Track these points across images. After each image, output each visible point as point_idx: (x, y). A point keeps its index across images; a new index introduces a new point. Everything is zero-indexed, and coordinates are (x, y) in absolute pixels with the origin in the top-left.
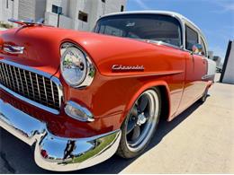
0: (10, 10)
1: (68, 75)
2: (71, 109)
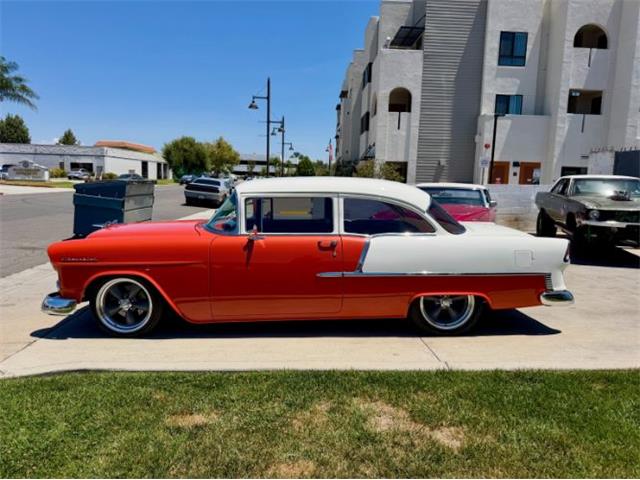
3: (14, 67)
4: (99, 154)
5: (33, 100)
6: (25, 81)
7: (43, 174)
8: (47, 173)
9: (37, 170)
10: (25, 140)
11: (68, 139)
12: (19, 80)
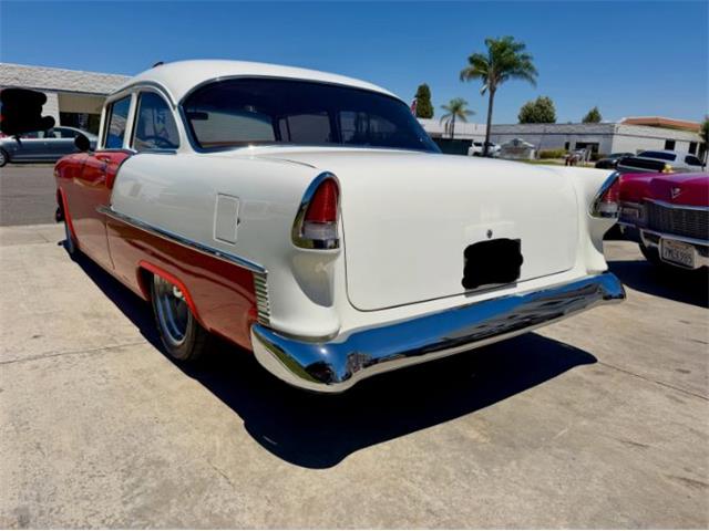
3: (522, 47)
4: (608, 132)
5: (534, 76)
6: (532, 58)
7: (529, 152)
8: (533, 152)
9: (526, 148)
10: (549, 120)
11: (593, 118)
12: (524, 57)
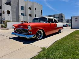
0: (9, 17)
1: (29, 29)
2: (29, 33)
